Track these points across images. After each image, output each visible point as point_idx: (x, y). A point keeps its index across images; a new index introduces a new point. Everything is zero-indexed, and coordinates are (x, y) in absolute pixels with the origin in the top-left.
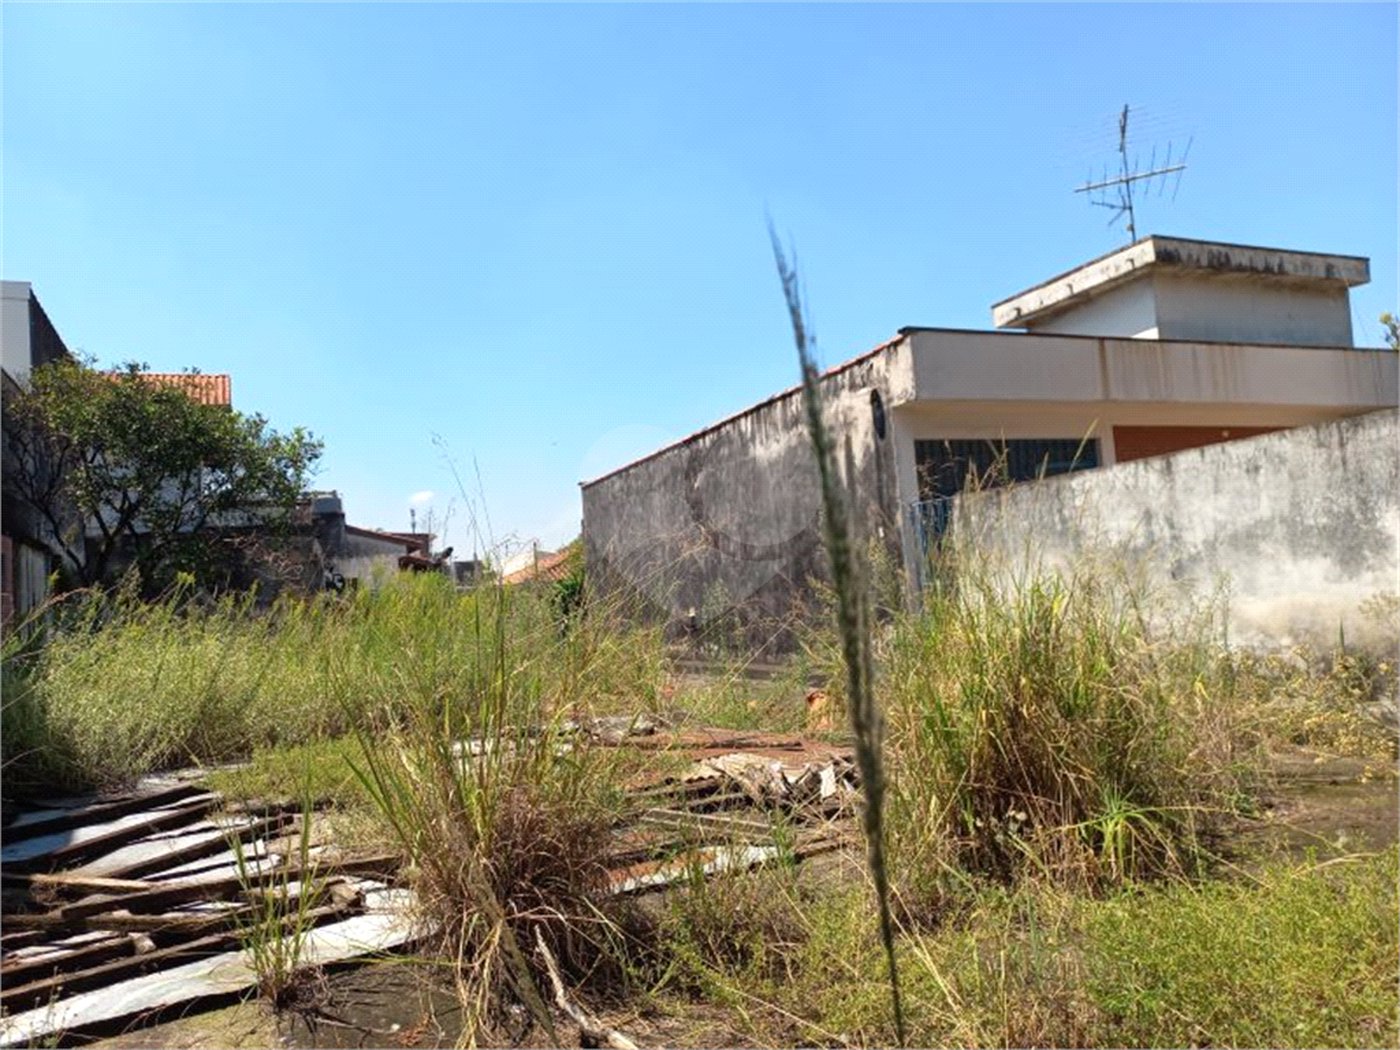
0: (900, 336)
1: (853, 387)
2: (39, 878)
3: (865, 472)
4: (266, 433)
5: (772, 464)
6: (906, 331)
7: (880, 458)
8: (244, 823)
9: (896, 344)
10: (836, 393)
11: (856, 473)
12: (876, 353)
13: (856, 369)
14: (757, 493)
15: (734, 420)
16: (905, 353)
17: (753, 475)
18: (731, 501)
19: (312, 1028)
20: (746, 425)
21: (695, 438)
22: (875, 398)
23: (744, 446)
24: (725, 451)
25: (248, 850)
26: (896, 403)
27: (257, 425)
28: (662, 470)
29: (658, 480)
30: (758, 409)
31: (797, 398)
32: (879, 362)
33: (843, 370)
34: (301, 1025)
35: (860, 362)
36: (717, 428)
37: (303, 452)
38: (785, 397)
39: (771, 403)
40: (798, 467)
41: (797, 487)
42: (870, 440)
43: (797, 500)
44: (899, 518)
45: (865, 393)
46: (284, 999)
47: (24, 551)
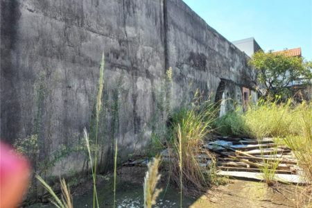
2: (237, 151)
8: (280, 150)
19: (274, 192)
25: (278, 155)
34: (272, 191)
46: (270, 185)
47: (252, 92)
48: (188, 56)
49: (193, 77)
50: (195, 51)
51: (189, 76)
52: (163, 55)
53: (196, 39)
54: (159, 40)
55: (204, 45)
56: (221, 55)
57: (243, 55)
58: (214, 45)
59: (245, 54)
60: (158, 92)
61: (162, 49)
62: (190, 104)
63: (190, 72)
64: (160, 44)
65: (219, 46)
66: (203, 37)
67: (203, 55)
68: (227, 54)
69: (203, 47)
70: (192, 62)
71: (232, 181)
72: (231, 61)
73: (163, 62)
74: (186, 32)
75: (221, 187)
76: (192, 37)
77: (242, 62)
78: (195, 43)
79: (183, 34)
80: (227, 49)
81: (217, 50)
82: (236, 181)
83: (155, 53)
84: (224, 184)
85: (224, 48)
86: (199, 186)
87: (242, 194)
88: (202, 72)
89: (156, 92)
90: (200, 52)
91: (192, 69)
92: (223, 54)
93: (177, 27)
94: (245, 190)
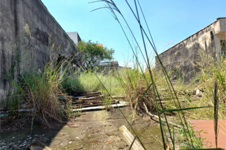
0: (216, 20)
1: (207, 31)
3: (209, 47)
4: (107, 50)
5: (190, 48)
6: (218, 19)
7: (213, 45)
9: (216, 22)
10: (203, 33)
11: (207, 48)
12: (211, 24)
13: (207, 28)
14: (187, 54)
15: (183, 41)
16: (218, 23)
17: (186, 51)
18: (182, 56)
20: (185, 42)
21: (175, 46)
22: (211, 33)
23: (185, 46)
24: (181, 47)
26: (216, 33)
27: (106, 49)
28: (169, 52)
29: (169, 54)
30: (187, 39)
31: (195, 35)
32: (212, 26)
33: (204, 29)
35: (208, 27)
36: (179, 43)
37: (112, 52)
38: (192, 36)
39: (190, 37)
40: (195, 48)
41: (195, 52)
42: (210, 41)
43: (195, 54)
44: (216, 55)
45: (209, 32)
46: (108, 110)
47: (78, 68)
48: (35, 30)
49: (39, 49)
50: (40, 28)
51: (36, 47)
52: (13, 23)
53: (41, 20)
54: (9, 9)
55: (47, 26)
56: (58, 38)
57: (72, 42)
58: (54, 29)
59: (73, 42)
60: (9, 55)
61: (12, 17)
62: (37, 70)
63: (37, 44)
64: (10, 12)
65: (57, 30)
66: (46, 20)
67: (46, 33)
68: (62, 38)
69: (46, 28)
70: (38, 36)
71: (84, 113)
72: (65, 43)
73: (14, 29)
74: (33, 11)
75: (77, 118)
76: (38, 16)
77: (72, 46)
78: (40, 23)
79: (31, 11)
80: (62, 35)
81: (56, 33)
82: (87, 113)
83: (5, 18)
84: (79, 116)
85: (60, 33)
86: (61, 121)
87: (93, 119)
88: (46, 46)
89: (6, 54)
90: (44, 30)
91: (38, 41)
92: (60, 38)
93: (25, 3)
94: (94, 116)
